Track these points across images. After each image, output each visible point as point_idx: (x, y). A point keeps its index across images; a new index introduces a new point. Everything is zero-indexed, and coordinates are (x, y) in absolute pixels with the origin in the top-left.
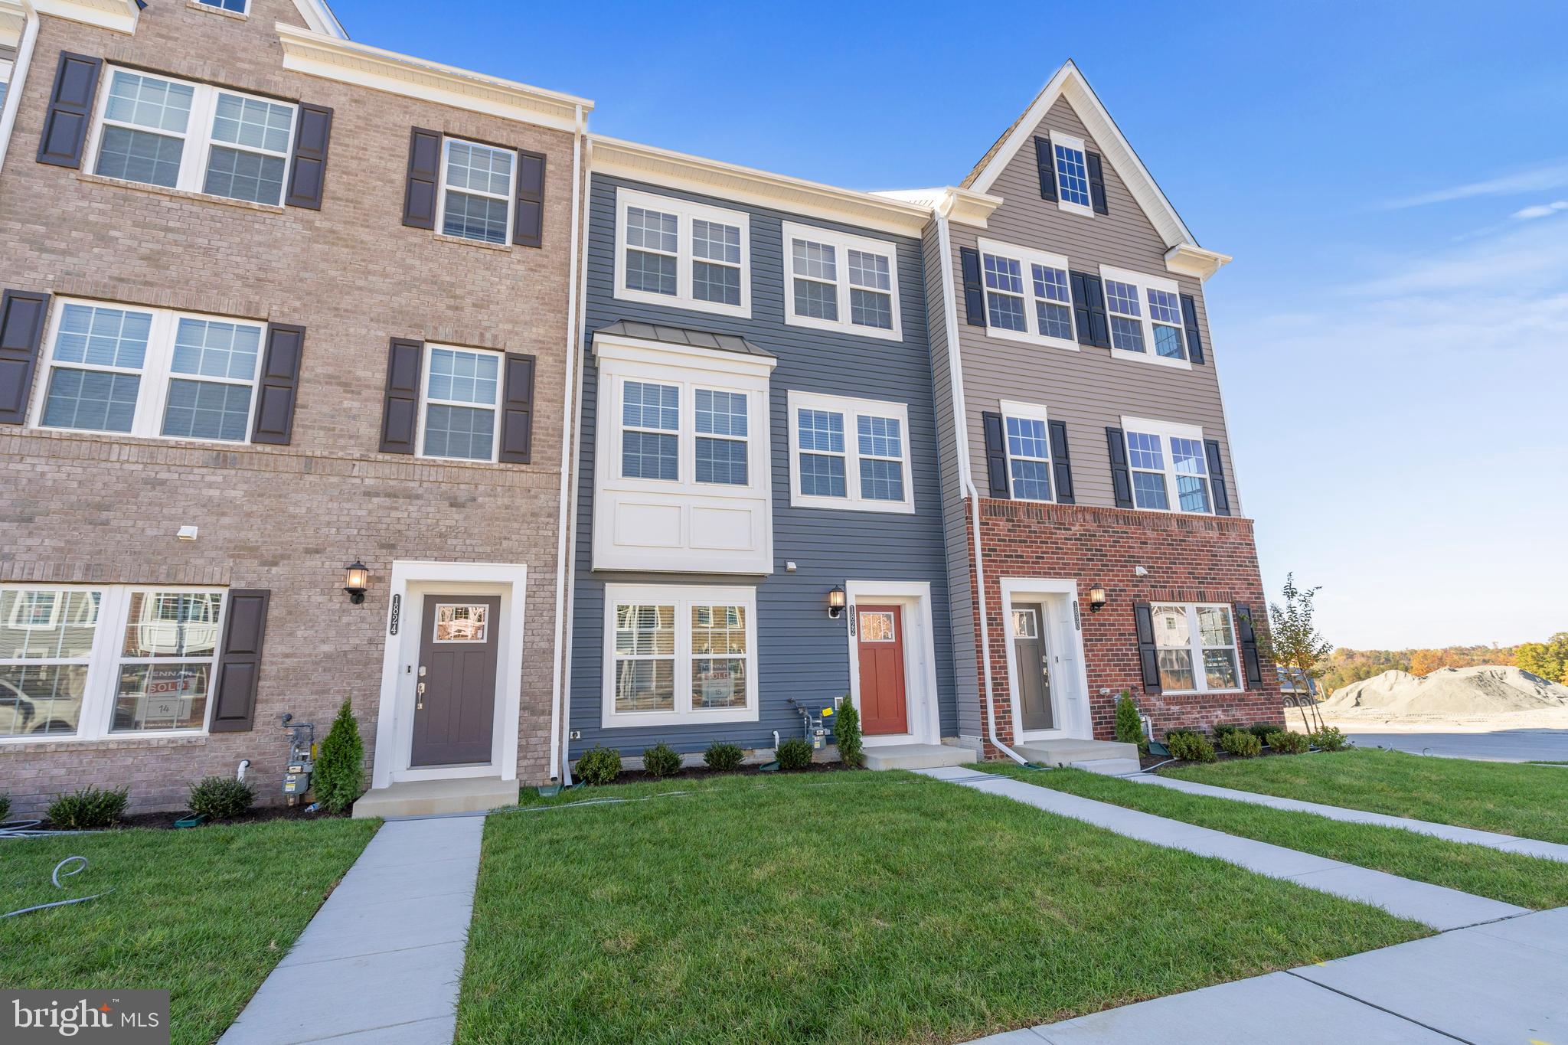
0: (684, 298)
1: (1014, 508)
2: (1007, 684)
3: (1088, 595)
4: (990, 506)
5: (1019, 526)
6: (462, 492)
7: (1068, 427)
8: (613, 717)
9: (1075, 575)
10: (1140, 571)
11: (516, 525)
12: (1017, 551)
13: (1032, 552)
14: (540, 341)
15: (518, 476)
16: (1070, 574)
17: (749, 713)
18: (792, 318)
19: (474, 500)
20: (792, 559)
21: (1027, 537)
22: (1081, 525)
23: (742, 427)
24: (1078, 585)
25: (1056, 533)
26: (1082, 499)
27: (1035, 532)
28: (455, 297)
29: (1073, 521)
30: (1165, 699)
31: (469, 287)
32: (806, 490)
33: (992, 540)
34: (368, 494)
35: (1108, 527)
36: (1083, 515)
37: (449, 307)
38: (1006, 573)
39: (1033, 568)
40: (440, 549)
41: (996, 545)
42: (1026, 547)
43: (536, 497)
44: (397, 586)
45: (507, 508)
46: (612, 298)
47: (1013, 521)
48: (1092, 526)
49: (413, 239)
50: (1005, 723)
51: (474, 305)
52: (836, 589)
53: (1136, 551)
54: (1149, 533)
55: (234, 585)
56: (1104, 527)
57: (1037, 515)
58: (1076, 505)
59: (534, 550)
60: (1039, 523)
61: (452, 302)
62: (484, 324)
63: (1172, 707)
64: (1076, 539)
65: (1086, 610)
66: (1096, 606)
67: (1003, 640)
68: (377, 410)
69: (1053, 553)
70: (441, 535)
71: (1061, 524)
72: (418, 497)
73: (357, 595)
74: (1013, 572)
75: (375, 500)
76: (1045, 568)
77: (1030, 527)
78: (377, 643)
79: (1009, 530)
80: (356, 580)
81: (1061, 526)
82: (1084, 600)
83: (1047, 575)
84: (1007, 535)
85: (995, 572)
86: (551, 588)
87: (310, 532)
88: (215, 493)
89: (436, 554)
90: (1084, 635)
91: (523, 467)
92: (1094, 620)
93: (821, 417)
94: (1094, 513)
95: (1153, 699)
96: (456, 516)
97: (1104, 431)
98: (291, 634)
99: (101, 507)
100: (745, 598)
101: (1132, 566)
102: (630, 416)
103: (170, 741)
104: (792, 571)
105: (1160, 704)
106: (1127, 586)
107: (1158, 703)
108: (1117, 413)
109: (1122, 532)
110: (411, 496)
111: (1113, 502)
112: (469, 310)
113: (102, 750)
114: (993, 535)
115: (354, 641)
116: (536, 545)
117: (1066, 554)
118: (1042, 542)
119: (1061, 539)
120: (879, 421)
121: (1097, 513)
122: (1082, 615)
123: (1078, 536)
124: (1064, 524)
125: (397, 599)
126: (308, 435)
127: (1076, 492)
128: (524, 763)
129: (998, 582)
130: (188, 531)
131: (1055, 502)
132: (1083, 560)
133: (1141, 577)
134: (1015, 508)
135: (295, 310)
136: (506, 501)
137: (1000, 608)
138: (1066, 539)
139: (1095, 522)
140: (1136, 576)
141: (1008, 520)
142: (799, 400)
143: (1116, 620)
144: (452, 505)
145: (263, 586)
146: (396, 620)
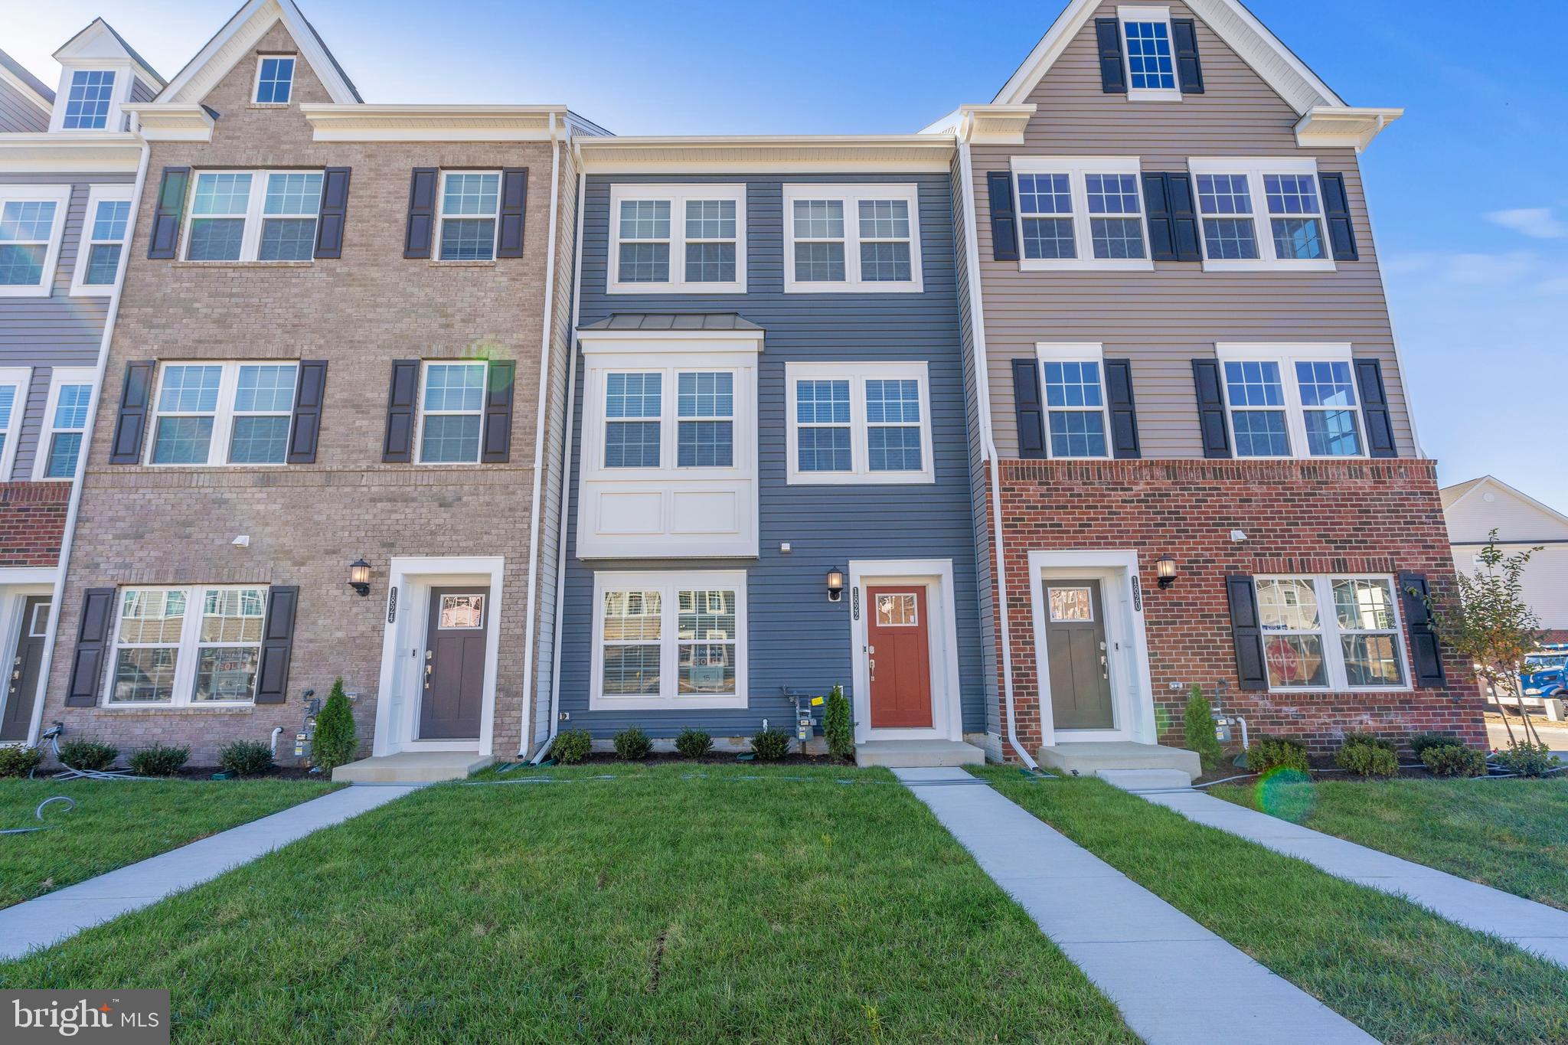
0: (677, 283)
1: (1050, 469)
2: (1035, 675)
3: (1155, 568)
4: (1017, 469)
5: (1057, 490)
6: (450, 492)
7: (1133, 365)
8: (600, 701)
9: (1136, 544)
10: (1237, 535)
11: (495, 520)
12: (1053, 519)
13: (1074, 519)
14: (520, 346)
15: (499, 473)
16: (1129, 544)
17: (738, 699)
18: (792, 285)
19: (460, 499)
20: (785, 540)
21: (1068, 501)
22: (1148, 484)
23: (727, 406)
24: (1139, 556)
25: (1110, 496)
26: (1150, 449)
27: (1079, 495)
28: (446, 316)
29: (1136, 478)
30: (1273, 697)
31: (459, 305)
32: (805, 465)
33: (1018, 508)
34: (373, 500)
35: (1188, 483)
36: (1151, 471)
37: (442, 326)
38: (1036, 545)
39: (1073, 538)
40: (431, 545)
41: (1024, 514)
42: (1065, 513)
43: (513, 493)
44: (395, 580)
45: (488, 504)
46: (605, 293)
47: (1049, 484)
48: (1163, 483)
49: (412, 270)
50: (1030, 720)
51: (463, 321)
52: (835, 570)
53: (1233, 511)
54: (1254, 488)
55: (274, 583)
56: (1183, 483)
57: (1082, 475)
58: (1143, 459)
59: (511, 543)
60: (1084, 484)
61: (443, 321)
62: (470, 336)
63: (1285, 708)
64: (1139, 501)
65: (1151, 586)
66: (1165, 582)
67: (1031, 624)
68: (381, 426)
69: (1104, 519)
70: (432, 533)
71: (1116, 483)
72: (413, 500)
73: (363, 589)
74: (1047, 544)
75: (379, 505)
76: (1092, 538)
77: (1073, 489)
78: (378, 630)
79: (1042, 495)
80: (359, 575)
81: (1117, 485)
82: (1149, 574)
83: (1094, 545)
84: (1039, 502)
85: (1021, 544)
86: (524, 577)
87: (329, 536)
88: (261, 507)
89: (427, 550)
90: (1146, 617)
91: (502, 466)
92: (1164, 598)
93: (823, 388)
94: (1168, 467)
95: (1254, 698)
96: (445, 515)
97: (1189, 365)
98: (315, 623)
99: (188, 524)
100: (736, 582)
101: (1225, 531)
102: (612, 407)
103: (228, 709)
104: (786, 553)
105: (1268, 704)
106: (1216, 555)
107: (1261, 702)
108: (1210, 340)
109: (1210, 489)
110: (407, 500)
111: (1201, 452)
112: (458, 325)
113: (184, 715)
114: (1019, 502)
115: (362, 628)
116: (513, 538)
117: (1123, 519)
118: (1088, 507)
119: (1117, 501)
120: (892, 385)
121: (1171, 468)
122: (1144, 592)
123: (1142, 497)
124: (1123, 483)
125: (395, 590)
126: (330, 456)
127: (1142, 443)
128: (499, 740)
129: (1026, 557)
130: (242, 540)
131: (1110, 457)
132: (1150, 525)
133: (1238, 543)
134: (1052, 469)
135: (320, 347)
136: (487, 498)
137: (1028, 587)
138: (1124, 501)
139: (1169, 478)
140: (1231, 543)
141: (1040, 484)
142: (797, 372)
143: (1198, 598)
144: (441, 506)
145: (294, 583)
146: (393, 609)
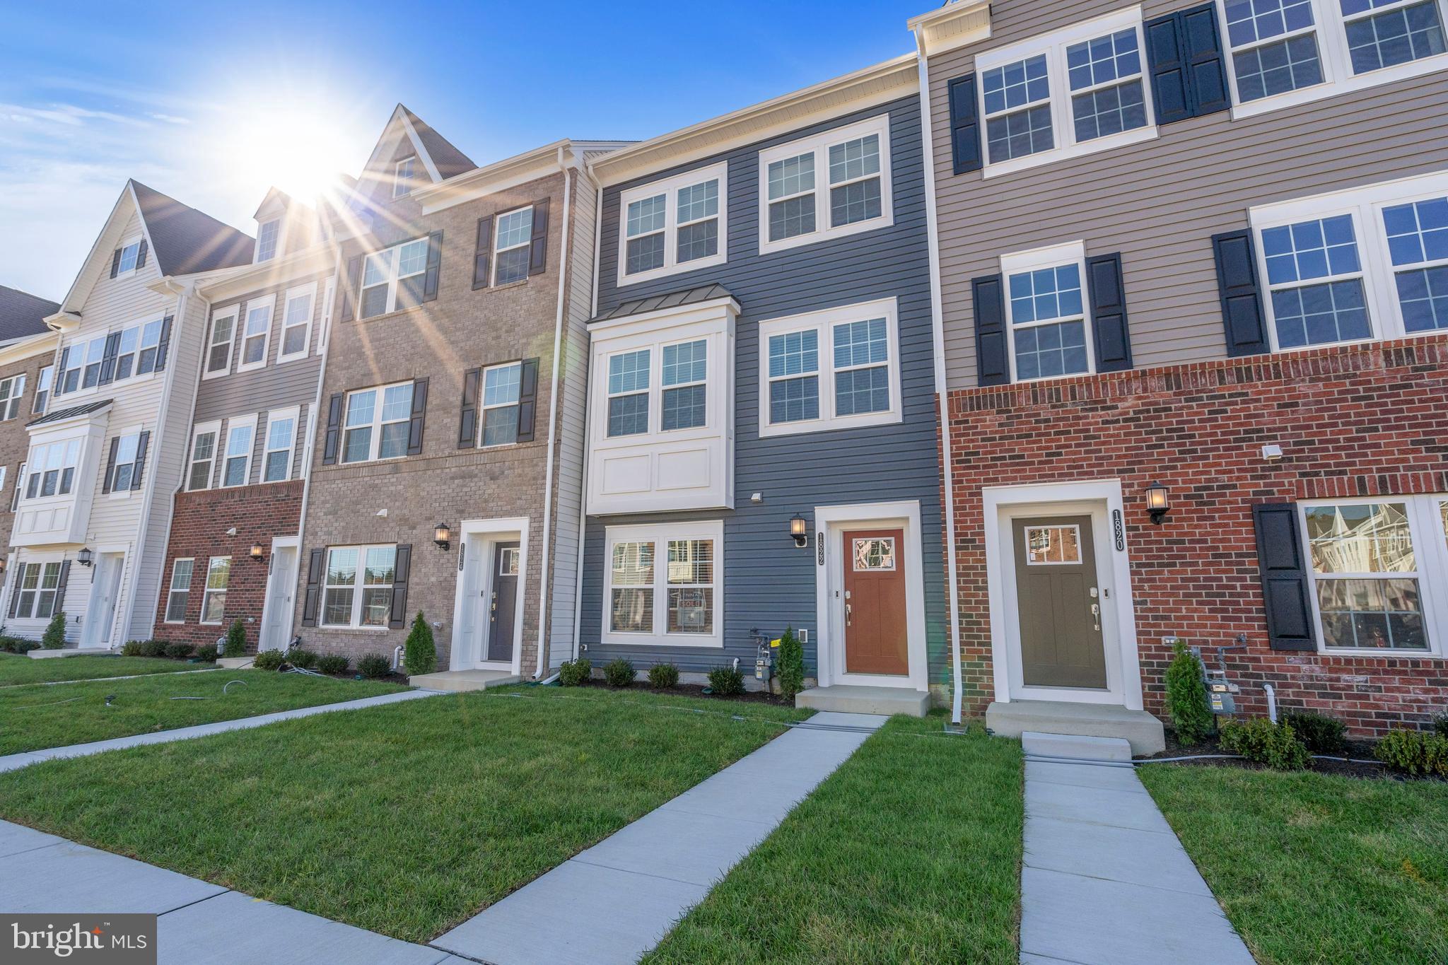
0: (671, 266)
1: (1011, 396)
2: (988, 623)
3: (1144, 499)
4: (971, 399)
5: (1019, 417)
6: (496, 468)
7: (1124, 259)
8: (609, 637)
9: (1120, 471)
10: (1271, 451)
11: (524, 488)
12: (1013, 450)
13: (1039, 448)
14: (543, 345)
15: (528, 451)
16: (1111, 472)
17: (714, 639)
18: (766, 246)
19: (503, 473)
20: (756, 491)
21: (1034, 429)
22: (1140, 398)
23: (701, 371)
24: (1123, 486)
25: (1087, 417)
26: (1146, 355)
27: (1047, 421)
28: (497, 330)
29: (1122, 393)
30: (1325, 661)
31: (505, 319)
32: (776, 417)
33: (973, 441)
34: (453, 478)
35: (1198, 392)
36: (1144, 382)
37: (493, 338)
38: (994, 481)
39: (1038, 470)
40: (484, 510)
41: (979, 447)
42: (1028, 443)
43: (536, 465)
44: (464, 538)
45: (520, 476)
46: (615, 287)
47: (1010, 411)
48: (1160, 393)
49: (478, 298)
50: (982, 672)
51: (507, 332)
52: (798, 517)
53: (1268, 419)
54: (1302, 387)
55: (400, 542)
56: (1190, 392)
57: (1050, 397)
58: (1135, 369)
59: (534, 506)
60: (1053, 407)
61: (494, 334)
62: (512, 343)
63: (1345, 676)
64: (1125, 420)
65: (1141, 521)
66: (1157, 515)
67: (984, 568)
68: (457, 420)
69: (1077, 445)
70: (486, 501)
71: (1096, 402)
72: (476, 476)
73: (445, 545)
74: (1004, 479)
75: (456, 481)
76: (1062, 468)
77: (1039, 415)
78: (454, 576)
79: (1001, 425)
80: (442, 535)
81: (1096, 404)
82: (1138, 506)
83: (1063, 476)
84: (996, 432)
85: (974, 481)
86: (541, 533)
87: (428, 506)
88: (393, 488)
89: (482, 514)
90: (1131, 558)
91: (528, 444)
92: (1157, 535)
93: (793, 340)
94: (1168, 375)
95: (1293, 660)
96: (494, 486)
97: (1209, 244)
98: (420, 571)
99: (357, 503)
100: (714, 532)
101: (1255, 446)
102: (615, 385)
103: (375, 632)
104: (757, 502)
105: (1317, 670)
106: (1238, 478)
107: (1305, 667)
108: (1241, 205)
109: (1231, 396)
110: (472, 476)
111: (1223, 350)
112: (504, 335)
113: (355, 635)
114: (974, 434)
115: (445, 575)
116: (535, 502)
117: (1104, 443)
118: (1057, 433)
119: (1097, 423)
120: (859, 327)
121: (1172, 376)
122: (1128, 529)
123: (1131, 414)
124: (1105, 402)
125: (463, 546)
126: (430, 448)
127: (1135, 350)
128: (525, 664)
129: (980, 494)
130: (383, 512)
131: (1092, 371)
132: (1141, 448)
133: (1273, 461)
134: (1013, 394)
135: (425, 368)
136: (520, 471)
137: (982, 527)
138: (1107, 422)
139: (1169, 387)
140: (1262, 461)
141: (998, 412)
142: (770, 328)
143: (1209, 534)
144: (491, 479)
145: (409, 542)
146: (462, 560)
